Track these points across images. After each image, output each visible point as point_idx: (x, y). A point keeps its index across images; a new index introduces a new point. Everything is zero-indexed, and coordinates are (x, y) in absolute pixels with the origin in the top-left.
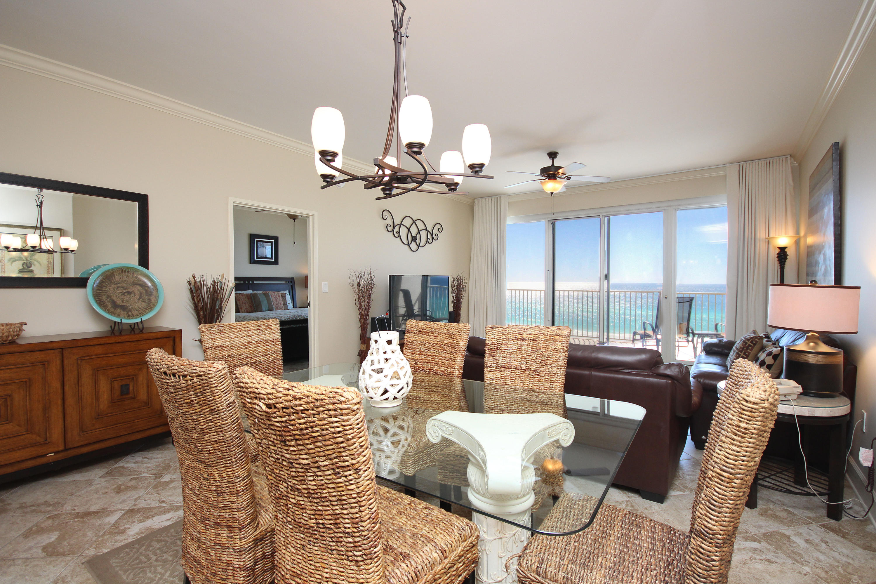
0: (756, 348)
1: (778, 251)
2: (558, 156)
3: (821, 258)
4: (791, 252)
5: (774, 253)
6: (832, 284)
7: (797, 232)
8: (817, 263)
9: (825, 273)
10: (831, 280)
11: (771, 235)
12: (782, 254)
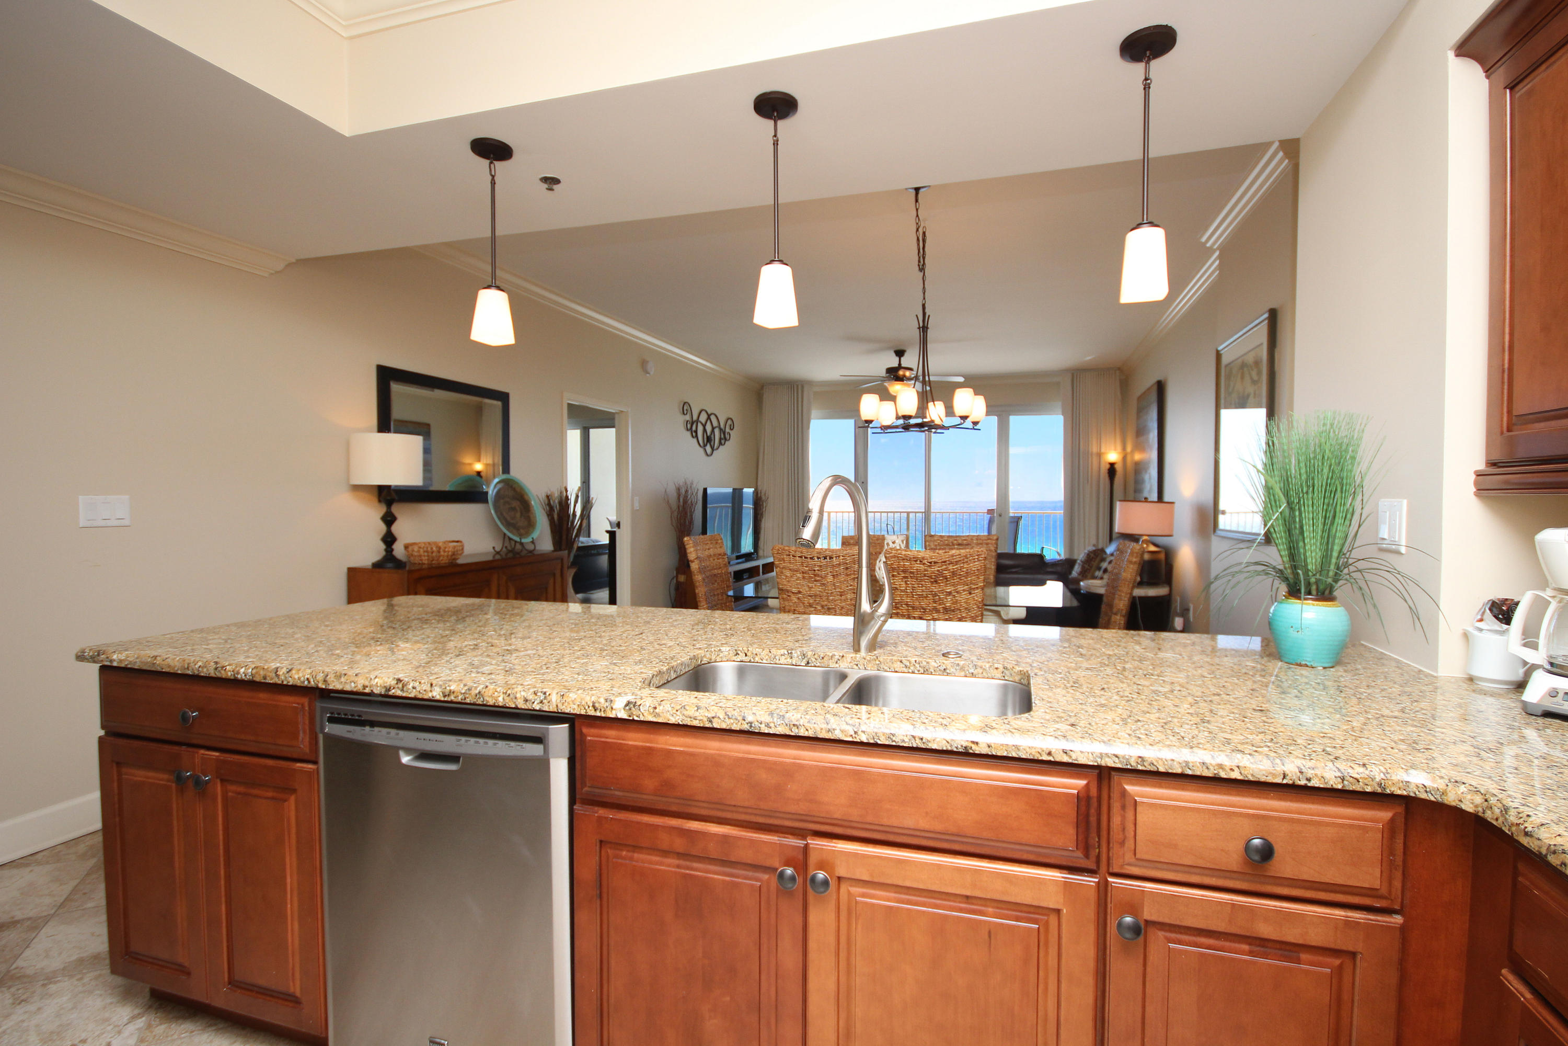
0: (1098, 559)
1: (1108, 466)
2: (906, 355)
3: (1146, 477)
4: (1119, 467)
5: (1105, 468)
6: (1156, 499)
7: (1124, 449)
8: (1143, 481)
9: (1150, 491)
10: (1154, 497)
11: (1103, 450)
12: (1112, 469)
